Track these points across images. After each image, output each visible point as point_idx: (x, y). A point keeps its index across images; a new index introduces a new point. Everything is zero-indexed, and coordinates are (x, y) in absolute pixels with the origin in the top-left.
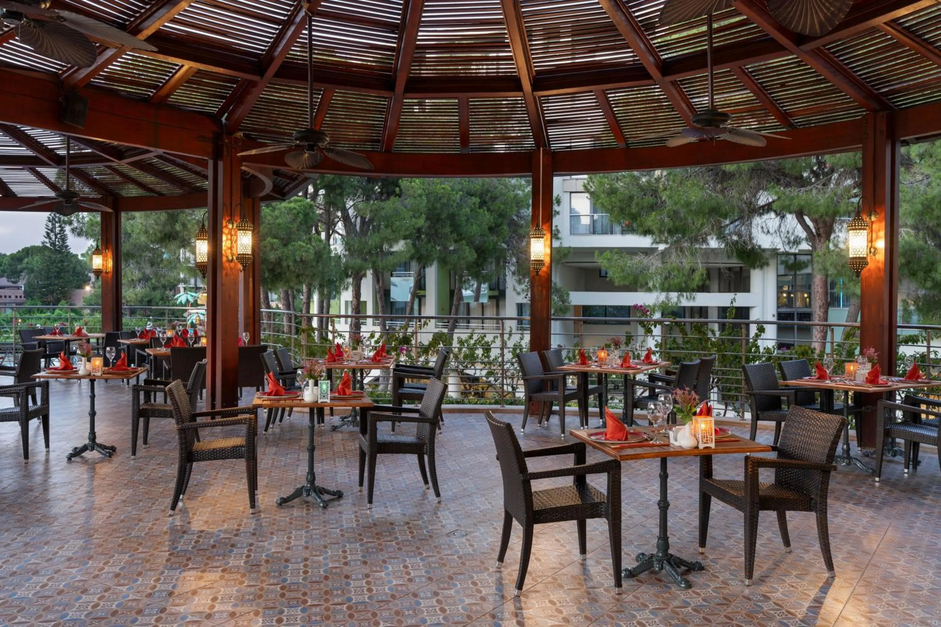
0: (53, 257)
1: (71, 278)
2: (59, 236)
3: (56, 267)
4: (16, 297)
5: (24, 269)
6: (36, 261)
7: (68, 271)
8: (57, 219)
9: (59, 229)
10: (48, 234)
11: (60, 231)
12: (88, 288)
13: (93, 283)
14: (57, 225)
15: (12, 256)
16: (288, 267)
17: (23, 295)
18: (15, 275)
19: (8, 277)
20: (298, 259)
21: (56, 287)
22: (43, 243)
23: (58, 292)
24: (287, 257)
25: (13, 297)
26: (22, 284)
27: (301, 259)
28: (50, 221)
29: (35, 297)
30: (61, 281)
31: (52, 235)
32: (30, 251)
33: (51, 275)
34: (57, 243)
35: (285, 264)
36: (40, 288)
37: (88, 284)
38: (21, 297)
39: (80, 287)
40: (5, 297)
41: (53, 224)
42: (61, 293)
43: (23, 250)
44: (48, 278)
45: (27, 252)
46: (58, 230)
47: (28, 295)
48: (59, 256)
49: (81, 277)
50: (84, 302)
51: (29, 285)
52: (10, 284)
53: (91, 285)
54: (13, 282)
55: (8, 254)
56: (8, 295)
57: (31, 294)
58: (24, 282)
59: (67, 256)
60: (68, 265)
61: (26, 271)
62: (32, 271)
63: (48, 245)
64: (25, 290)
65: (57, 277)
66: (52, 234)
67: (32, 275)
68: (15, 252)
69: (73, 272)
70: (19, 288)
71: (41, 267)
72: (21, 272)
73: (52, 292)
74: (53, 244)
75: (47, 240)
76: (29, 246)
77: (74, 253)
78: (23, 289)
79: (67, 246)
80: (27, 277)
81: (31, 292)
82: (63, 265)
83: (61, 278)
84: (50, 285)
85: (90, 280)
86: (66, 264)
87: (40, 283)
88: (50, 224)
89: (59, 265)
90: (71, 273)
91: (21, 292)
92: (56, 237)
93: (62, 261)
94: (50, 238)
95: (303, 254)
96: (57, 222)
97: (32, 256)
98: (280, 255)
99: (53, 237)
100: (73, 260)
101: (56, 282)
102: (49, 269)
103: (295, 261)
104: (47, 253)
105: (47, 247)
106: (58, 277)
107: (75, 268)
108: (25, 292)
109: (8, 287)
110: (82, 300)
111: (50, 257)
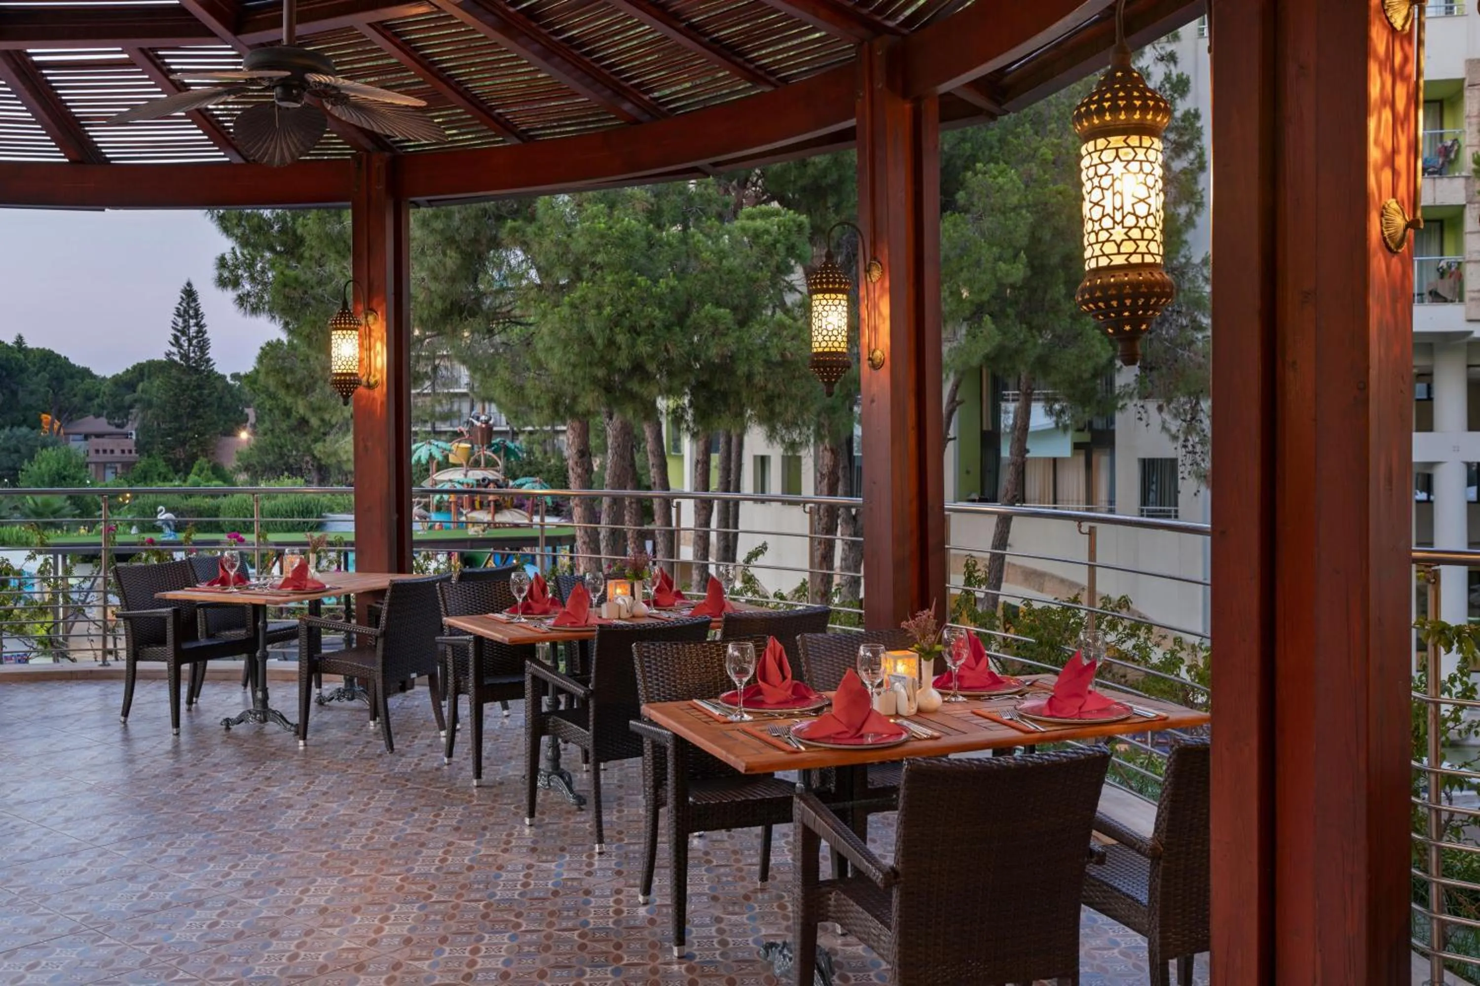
0: (186, 379)
1: (216, 417)
2: (194, 342)
3: (191, 397)
4: (123, 451)
5: (136, 401)
6: (154, 387)
7: (210, 405)
8: (191, 312)
9: (196, 328)
10: (176, 338)
11: (198, 332)
12: (244, 435)
13: (254, 426)
14: (192, 322)
15: (116, 379)
16: (749, 377)
17: (134, 449)
18: (121, 414)
19: (110, 417)
20: (776, 357)
21: (190, 434)
22: (168, 355)
23: (194, 442)
24: (750, 352)
25: (117, 453)
26: (131, 428)
27: (783, 355)
28: (179, 315)
29: (154, 452)
30: (198, 421)
31: (184, 341)
32: (146, 370)
33: (181, 411)
34: (192, 355)
35: (742, 369)
36: (163, 436)
37: (244, 428)
38: (130, 452)
39: (231, 432)
40: (105, 451)
41: (185, 321)
42: (199, 443)
43: (134, 368)
44: (177, 418)
45: (143, 371)
46: (193, 330)
47: (142, 448)
48: (195, 377)
49: (231, 415)
50: (239, 460)
51: (143, 430)
52: (113, 429)
53: (249, 429)
54: (118, 426)
55: (109, 376)
56: (109, 448)
57: (148, 447)
58: (136, 425)
59: (208, 377)
60: (210, 395)
61: (138, 405)
62: (149, 405)
63: (177, 358)
64: (137, 440)
65: (191, 416)
66: (184, 338)
67: (150, 412)
68: (120, 372)
69: (219, 407)
70: (127, 436)
71: (164, 397)
72: (131, 406)
73: (183, 443)
74: (185, 356)
75: (175, 350)
76: (143, 360)
77: (221, 372)
78: (134, 437)
79: (209, 360)
80: (140, 415)
81: (147, 443)
82: (201, 395)
83: (199, 417)
84: (180, 429)
85: (247, 420)
86: (206, 392)
87: (163, 426)
88: (180, 321)
89: (195, 394)
90: (215, 408)
91: (130, 443)
92: (190, 344)
93: (200, 387)
94: (180, 346)
95: (788, 344)
96: (191, 317)
97: (149, 378)
98: (734, 347)
99: (186, 344)
100: (219, 385)
101: (190, 424)
102: (178, 401)
103: (768, 363)
104: (174, 372)
105: (175, 362)
106: (193, 414)
107: (221, 398)
108: (137, 442)
109: (111, 434)
110: (235, 456)
111: (179, 380)
